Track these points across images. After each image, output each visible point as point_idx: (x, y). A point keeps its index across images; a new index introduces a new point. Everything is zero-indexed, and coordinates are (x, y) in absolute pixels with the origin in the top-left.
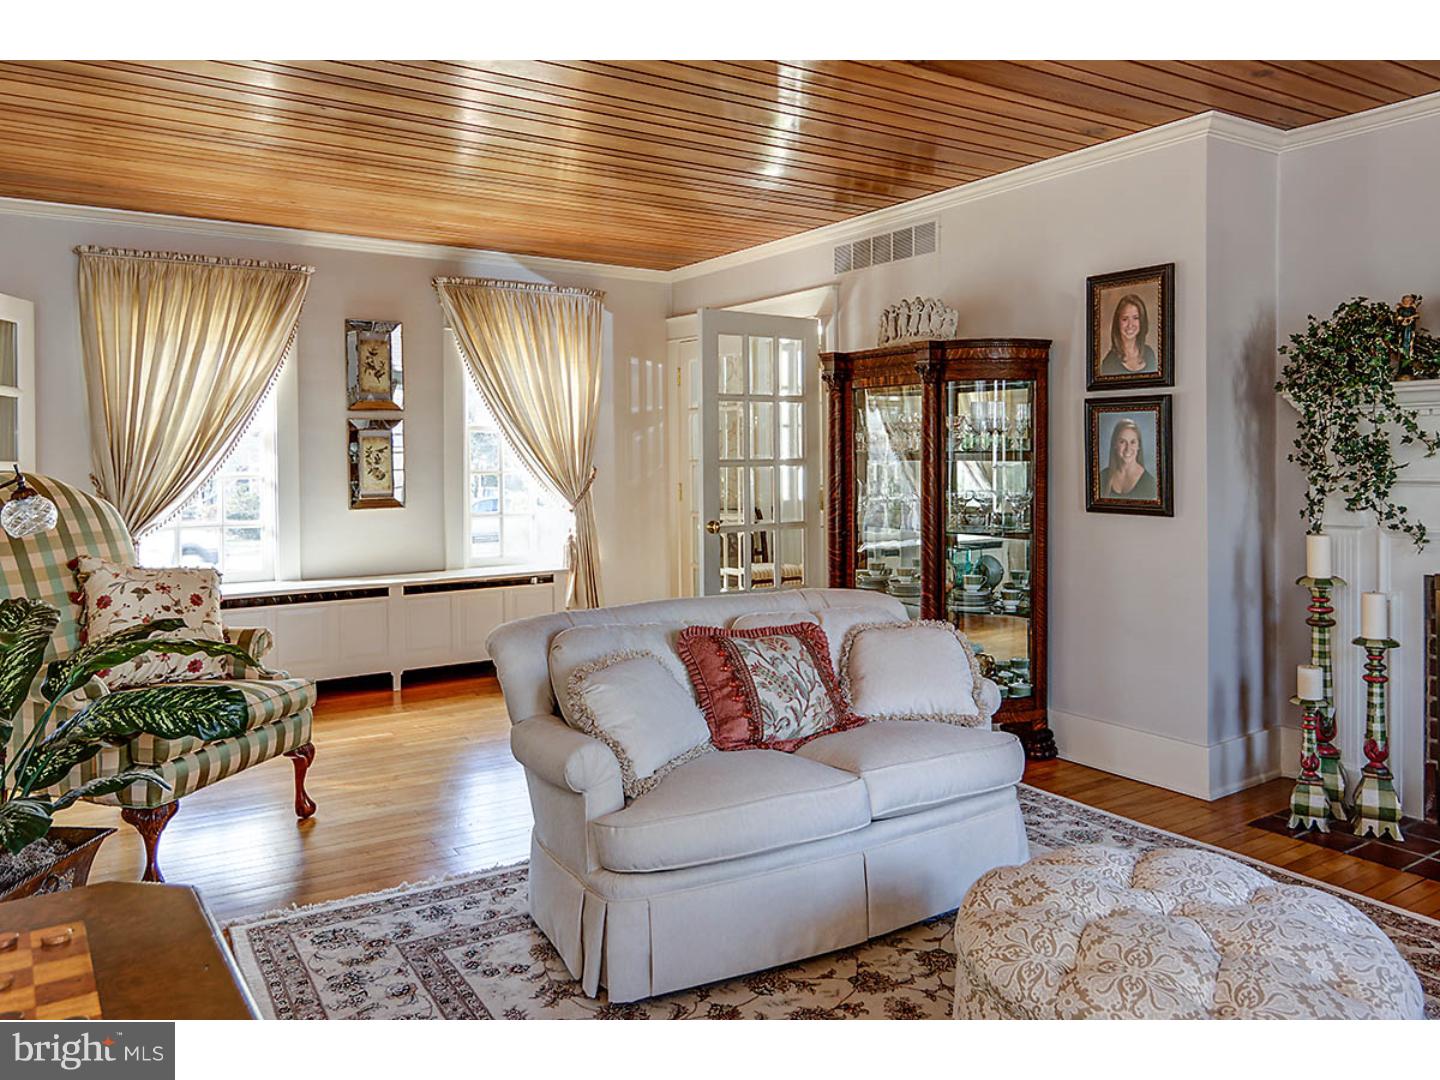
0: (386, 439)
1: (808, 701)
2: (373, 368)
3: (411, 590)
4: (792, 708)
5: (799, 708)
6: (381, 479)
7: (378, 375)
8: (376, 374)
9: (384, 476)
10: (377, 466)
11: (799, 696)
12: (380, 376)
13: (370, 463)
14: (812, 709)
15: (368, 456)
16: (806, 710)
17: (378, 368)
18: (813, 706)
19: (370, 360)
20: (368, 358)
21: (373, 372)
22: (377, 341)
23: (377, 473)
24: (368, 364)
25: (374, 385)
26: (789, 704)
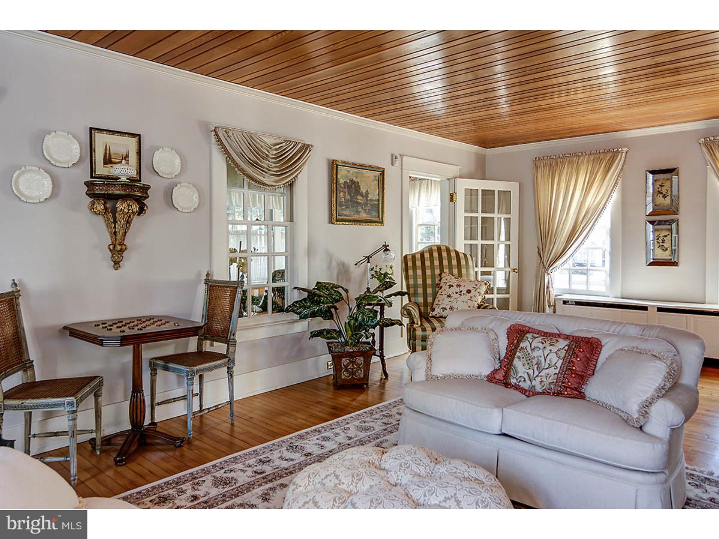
0: (668, 230)
1: (539, 373)
2: (661, 193)
3: (660, 309)
4: (528, 373)
5: (532, 375)
6: (665, 251)
7: (665, 197)
8: (663, 197)
9: (667, 249)
10: (663, 244)
11: (535, 369)
12: (666, 197)
13: (658, 243)
14: (541, 378)
15: (658, 239)
16: (536, 377)
17: (664, 193)
18: (541, 376)
19: (660, 189)
20: (658, 188)
21: (661, 195)
22: (664, 179)
23: (663, 248)
24: (659, 191)
25: (662, 202)
26: (527, 371)
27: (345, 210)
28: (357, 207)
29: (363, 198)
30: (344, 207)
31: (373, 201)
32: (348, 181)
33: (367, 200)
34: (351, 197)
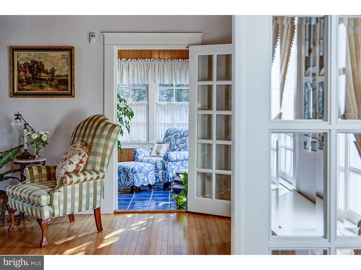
27: (26, 86)
28: (40, 83)
29: (48, 75)
30: (24, 84)
31: (61, 76)
32: (30, 62)
33: (53, 76)
34: (33, 75)
